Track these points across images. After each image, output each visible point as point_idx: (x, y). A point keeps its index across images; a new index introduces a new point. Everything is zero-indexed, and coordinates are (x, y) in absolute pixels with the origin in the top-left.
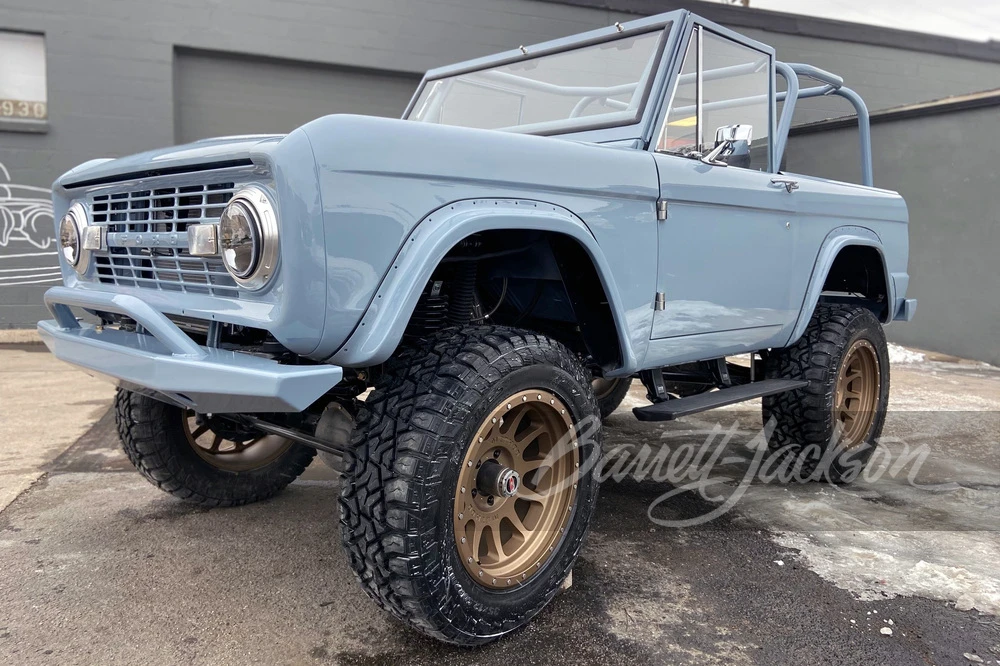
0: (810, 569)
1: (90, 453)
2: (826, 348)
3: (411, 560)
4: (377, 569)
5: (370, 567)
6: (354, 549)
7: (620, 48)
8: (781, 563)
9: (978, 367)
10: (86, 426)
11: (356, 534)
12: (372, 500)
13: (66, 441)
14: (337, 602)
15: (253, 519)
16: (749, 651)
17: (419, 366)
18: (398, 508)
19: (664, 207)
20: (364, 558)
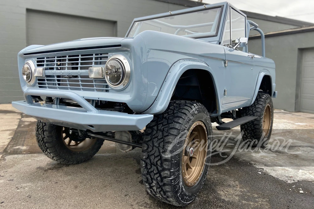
0: (269, 174)
1: (15, 148)
2: (260, 106)
3: (172, 179)
4: (158, 182)
5: (154, 182)
6: (148, 176)
7: (204, 13)
8: (260, 173)
9: (280, 111)
10: (9, 139)
11: (149, 171)
12: (156, 159)
13: (4, 144)
14: (129, 194)
15: (86, 168)
16: (266, 201)
17: (167, 114)
18: (167, 162)
19: (227, 63)
20: (152, 179)
